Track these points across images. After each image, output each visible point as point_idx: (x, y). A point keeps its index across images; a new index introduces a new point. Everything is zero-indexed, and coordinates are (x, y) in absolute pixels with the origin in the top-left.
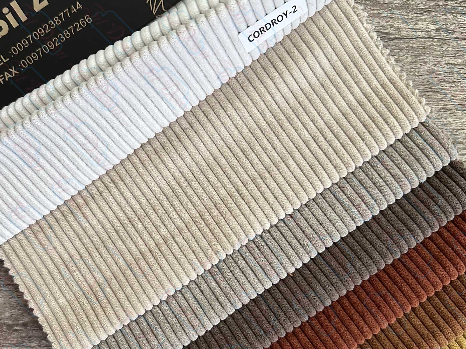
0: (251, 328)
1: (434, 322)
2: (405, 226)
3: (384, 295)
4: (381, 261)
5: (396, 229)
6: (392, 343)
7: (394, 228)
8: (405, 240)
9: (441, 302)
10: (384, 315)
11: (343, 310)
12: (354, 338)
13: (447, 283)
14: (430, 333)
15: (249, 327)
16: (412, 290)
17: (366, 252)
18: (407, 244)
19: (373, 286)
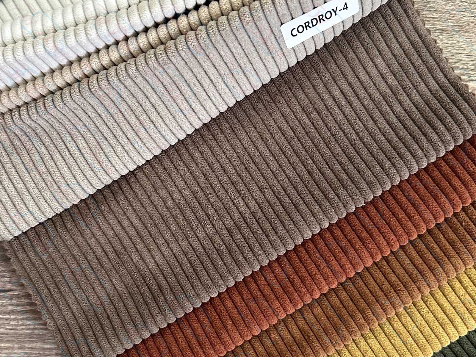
0: (222, 259)
1: (424, 261)
2: (398, 154)
3: (370, 230)
4: (368, 191)
5: (387, 157)
6: (376, 282)
7: (386, 156)
8: (396, 169)
9: (434, 240)
10: (369, 252)
11: (324, 245)
12: (334, 275)
13: (441, 220)
14: (420, 273)
15: (221, 258)
16: (402, 227)
17: (352, 181)
18: (398, 173)
19: (359, 220)
